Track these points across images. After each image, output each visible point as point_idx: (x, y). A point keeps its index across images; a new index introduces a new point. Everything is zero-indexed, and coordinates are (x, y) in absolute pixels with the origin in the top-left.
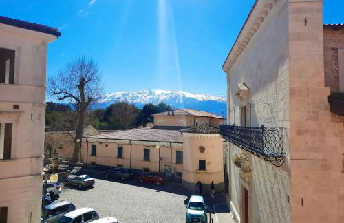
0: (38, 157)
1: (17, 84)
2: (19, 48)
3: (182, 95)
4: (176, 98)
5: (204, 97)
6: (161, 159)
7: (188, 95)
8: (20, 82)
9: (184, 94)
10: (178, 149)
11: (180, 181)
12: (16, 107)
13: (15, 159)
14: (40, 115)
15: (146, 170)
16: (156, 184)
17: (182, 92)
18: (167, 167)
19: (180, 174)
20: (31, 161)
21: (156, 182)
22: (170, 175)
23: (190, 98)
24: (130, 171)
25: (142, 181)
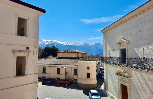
0: (36, 74)
1: (28, 37)
2: (28, 18)
3: (56, 43)
4: (53, 43)
5: (67, 43)
6: (66, 73)
7: (59, 42)
8: (29, 36)
9: (57, 42)
10: (75, 68)
11: (77, 83)
12: (28, 48)
13: (27, 75)
14: (37, 52)
15: (58, 79)
16: (66, 85)
17: (56, 41)
18: (69, 77)
19: (76, 80)
20: (33, 76)
21: (66, 84)
22: (71, 81)
23: (60, 44)
24: (51, 79)
25: (58, 84)
